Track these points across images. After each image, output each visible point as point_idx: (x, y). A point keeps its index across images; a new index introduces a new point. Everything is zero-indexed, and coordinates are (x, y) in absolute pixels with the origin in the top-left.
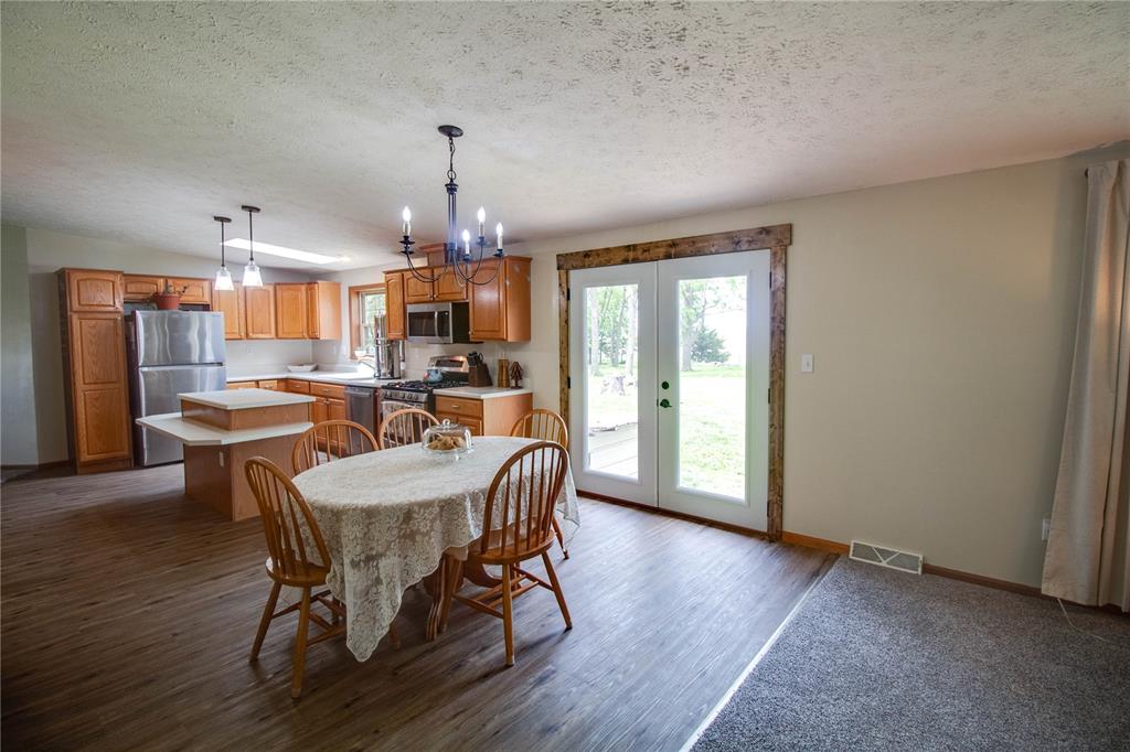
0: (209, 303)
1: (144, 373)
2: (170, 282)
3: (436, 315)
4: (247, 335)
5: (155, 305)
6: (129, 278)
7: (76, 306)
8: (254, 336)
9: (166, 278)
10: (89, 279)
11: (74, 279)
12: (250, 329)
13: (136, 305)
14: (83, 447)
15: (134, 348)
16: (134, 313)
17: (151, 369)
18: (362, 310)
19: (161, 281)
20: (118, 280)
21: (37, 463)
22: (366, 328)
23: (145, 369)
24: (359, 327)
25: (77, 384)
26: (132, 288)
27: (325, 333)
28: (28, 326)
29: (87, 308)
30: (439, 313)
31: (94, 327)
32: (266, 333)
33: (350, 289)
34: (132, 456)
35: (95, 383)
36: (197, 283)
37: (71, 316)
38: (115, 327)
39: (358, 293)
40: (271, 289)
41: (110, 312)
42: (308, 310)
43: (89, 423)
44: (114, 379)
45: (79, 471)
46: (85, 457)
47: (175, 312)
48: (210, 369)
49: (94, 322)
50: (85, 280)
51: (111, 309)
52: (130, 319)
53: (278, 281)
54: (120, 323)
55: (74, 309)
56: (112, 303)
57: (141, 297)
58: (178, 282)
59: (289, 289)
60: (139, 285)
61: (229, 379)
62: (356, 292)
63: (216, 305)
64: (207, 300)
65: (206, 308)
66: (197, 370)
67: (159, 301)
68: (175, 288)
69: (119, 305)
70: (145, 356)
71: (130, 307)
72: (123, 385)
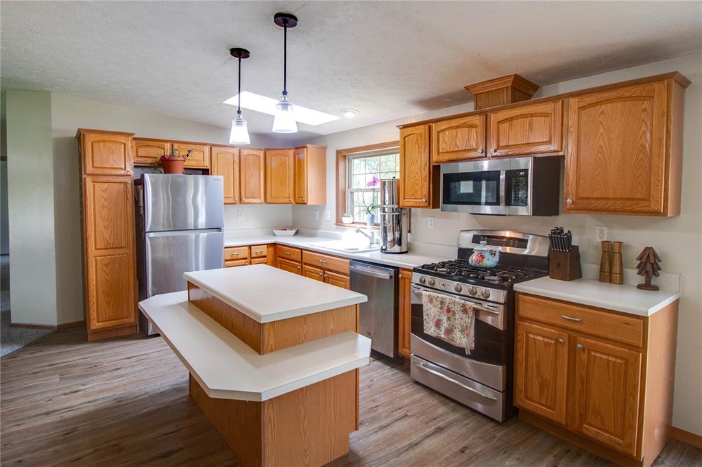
0: (209, 168)
1: (151, 239)
2: (176, 146)
3: (503, 177)
4: (240, 199)
5: (162, 170)
6: (141, 141)
7: (89, 169)
8: (247, 201)
9: (172, 142)
10: (104, 141)
11: (89, 140)
12: (243, 193)
13: (146, 170)
14: (93, 314)
15: (142, 212)
16: (142, 176)
17: (157, 235)
18: (349, 175)
19: (168, 146)
20: (129, 142)
21: (55, 323)
22: (351, 193)
23: (152, 235)
24: (345, 192)
25: (89, 250)
26: (142, 152)
27: (312, 199)
28: (52, 190)
29: (100, 171)
30: (509, 173)
31: (106, 190)
32: (256, 198)
33: (338, 152)
34: (138, 323)
35: (106, 249)
36: (199, 147)
37: (85, 179)
38: (126, 191)
39: (345, 156)
40: (261, 154)
41: (123, 176)
42: (295, 175)
43: (100, 290)
44: (123, 245)
45: (90, 338)
46: (95, 325)
47: (179, 175)
48: (203, 235)
49: (106, 185)
50: (99, 141)
51: (122, 172)
52: (140, 183)
53: (268, 147)
54: (129, 186)
55: (88, 172)
56: (123, 167)
57: (149, 161)
58: (183, 146)
59: (278, 154)
60: (148, 149)
61: (227, 244)
62: (343, 155)
63: (214, 170)
64: (206, 165)
65: (206, 172)
66: (192, 235)
67: (165, 165)
68: (180, 152)
69: (130, 170)
70: (152, 222)
71: (140, 171)
72: (130, 252)
